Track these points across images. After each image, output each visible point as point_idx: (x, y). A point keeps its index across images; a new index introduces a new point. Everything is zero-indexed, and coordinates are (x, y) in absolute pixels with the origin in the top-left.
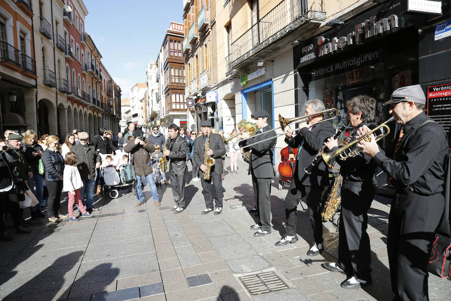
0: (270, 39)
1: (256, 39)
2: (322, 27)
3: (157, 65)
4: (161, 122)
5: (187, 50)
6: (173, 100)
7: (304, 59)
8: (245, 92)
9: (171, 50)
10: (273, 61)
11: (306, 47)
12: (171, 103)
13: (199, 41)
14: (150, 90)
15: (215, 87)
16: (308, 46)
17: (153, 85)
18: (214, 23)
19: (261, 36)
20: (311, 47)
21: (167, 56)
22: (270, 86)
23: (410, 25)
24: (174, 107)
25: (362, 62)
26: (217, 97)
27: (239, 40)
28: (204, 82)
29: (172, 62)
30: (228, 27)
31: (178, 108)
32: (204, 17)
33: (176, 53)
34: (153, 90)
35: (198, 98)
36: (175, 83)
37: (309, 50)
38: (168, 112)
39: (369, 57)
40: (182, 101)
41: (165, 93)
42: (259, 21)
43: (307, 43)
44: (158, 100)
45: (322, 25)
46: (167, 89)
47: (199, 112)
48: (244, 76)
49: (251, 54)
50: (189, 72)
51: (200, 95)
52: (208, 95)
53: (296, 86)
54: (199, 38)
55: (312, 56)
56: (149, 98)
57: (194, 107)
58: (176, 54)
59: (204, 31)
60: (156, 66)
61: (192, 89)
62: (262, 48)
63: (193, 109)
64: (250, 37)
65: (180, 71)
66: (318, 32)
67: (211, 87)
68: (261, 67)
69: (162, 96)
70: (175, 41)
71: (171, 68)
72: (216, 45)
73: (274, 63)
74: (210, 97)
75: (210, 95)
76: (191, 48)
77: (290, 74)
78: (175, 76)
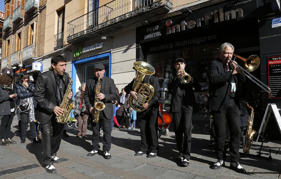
0: (117, 18)
2: (171, 13)
5: (8, 29)
7: (148, 37)
8: (77, 62)
10: (112, 38)
11: (151, 28)
13: (23, 21)
15: (40, 59)
16: (153, 27)
18: (43, 8)
20: (157, 28)
22: (107, 58)
26: (42, 67)
28: (27, 54)
30: (61, 11)
35: (18, 68)
37: (154, 30)
43: (152, 25)
48: (77, 49)
49: (86, 33)
51: (21, 65)
52: (34, 64)
53: (138, 57)
54: (24, 19)
55: (158, 34)
59: (31, 13)
62: (99, 29)
64: (85, 20)
66: (165, 17)
67: (35, 59)
72: (45, 25)
73: (113, 39)
74: (36, 66)
75: (36, 64)
76: (12, 27)
77: (131, 47)
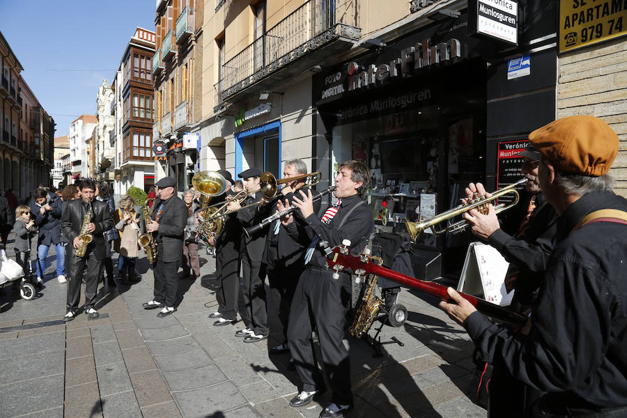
0: (280, 60)
1: (260, 59)
2: (357, 48)
3: (114, 90)
4: (116, 175)
5: (159, 70)
6: (136, 143)
7: (327, 94)
8: (241, 136)
9: (136, 69)
10: (283, 94)
11: (331, 77)
12: (131, 148)
13: (177, 58)
14: (101, 126)
15: (197, 126)
16: (334, 76)
17: (107, 120)
18: (200, 33)
19: (267, 56)
20: (338, 77)
21: (129, 77)
22: (277, 130)
23: (476, 55)
24: (136, 153)
25: (409, 102)
26: (199, 142)
27: (235, 60)
28: (181, 119)
29: (135, 87)
30: (221, 40)
31: (142, 154)
32: (186, 23)
33: (142, 74)
34: (105, 127)
35: (172, 142)
36: (138, 118)
37: (335, 80)
38: (126, 160)
39: (419, 96)
40: (148, 145)
41: (123, 132)
42: (265, 34)
43: (333, 70)
44: (113, 142)
45: (355, 46)
46: (127, 126)
47: (173, 162)
48: (239, 113)
49: (251, 81)
50: (159, 103)
51: (174, 137)
52: (186, 138)
53: (314, 131)
54: (177, 54)
55: (340, 89)
56: (99, 137)
57: (165, 155)
58: (143, 76)
59: (185, 44)
60: (111, 91)
61: (163, 128)
62: (268, 73)
63: (163, 158)
64: (252, 56)
65: (148, 101)
66: (349, 56)
67: (191, 126)
68: (264, 101)
69: (118, 136)
70: (142, 57)
71: (134, 95)
72: (202, 65)
73: (284, 96)
74: (189, 141)
75: (189, 138)
76: (164, 68)
77: (307, 113)
78: (139, 108)
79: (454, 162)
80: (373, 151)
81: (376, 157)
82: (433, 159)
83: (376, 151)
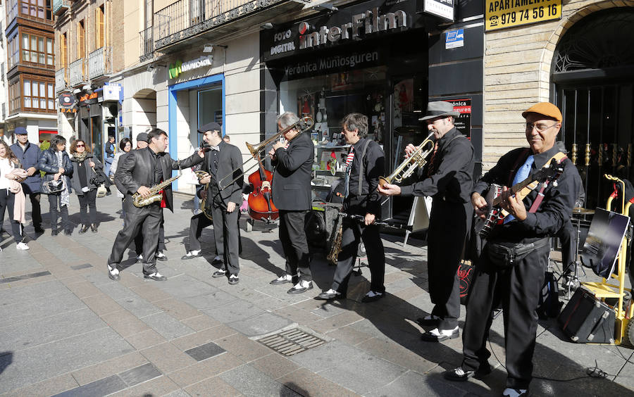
0: (226, 14)
2: (306, 10)
5: (63, 11)
6: (27, 93)
7: (276, 50)
8: (176, 88)
9: (24, 5)
10: (226, 47)
11: (280, 34)
12: (22, 97)
15: (118, 76)
16: (283, 33)
20: (289, 34)
21: (16, 12)
23: (418, 26)
24: (28, 104)
25: (357, 62)
26: (121, 93)
28: (96, 66)
29: (25, 26)
31: (36, 105)
33: (32, 11)
36: (30, 62)
37: (284, 38)
39: (367, 57)
40: (50, 95)
41: (9, 79)
43: (282, 28)
45: (306, 7)
46: (15, 71)
47: (85, 115)
48: (174, 65)
50: (63, 47)
51: (88, 87)
52: (106, 89)
53: (262, 85)
55: (291, 46)
57: (73, 106)
58: (33, 13)
61: (70, 76)
62: (213, 26)
63: (72, 110)
64: (186, 8)
65: (41, 44)
66: (301, 15)
67: (111, 76)
71: (23, 36)
72: (123, 10)
73: (227, 49)
74: (110, 92)
75: (110, 89)
76: (69, 8)
77: (253, 68)
78: (30, 51)
79: (397, 116)
80: (319, 105)
81: (322, 111)
82: (378, 114)
83: (322, 105)
